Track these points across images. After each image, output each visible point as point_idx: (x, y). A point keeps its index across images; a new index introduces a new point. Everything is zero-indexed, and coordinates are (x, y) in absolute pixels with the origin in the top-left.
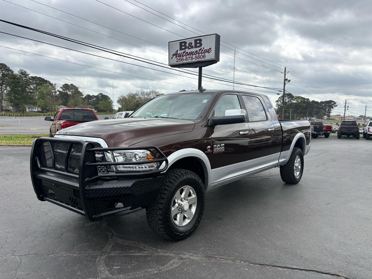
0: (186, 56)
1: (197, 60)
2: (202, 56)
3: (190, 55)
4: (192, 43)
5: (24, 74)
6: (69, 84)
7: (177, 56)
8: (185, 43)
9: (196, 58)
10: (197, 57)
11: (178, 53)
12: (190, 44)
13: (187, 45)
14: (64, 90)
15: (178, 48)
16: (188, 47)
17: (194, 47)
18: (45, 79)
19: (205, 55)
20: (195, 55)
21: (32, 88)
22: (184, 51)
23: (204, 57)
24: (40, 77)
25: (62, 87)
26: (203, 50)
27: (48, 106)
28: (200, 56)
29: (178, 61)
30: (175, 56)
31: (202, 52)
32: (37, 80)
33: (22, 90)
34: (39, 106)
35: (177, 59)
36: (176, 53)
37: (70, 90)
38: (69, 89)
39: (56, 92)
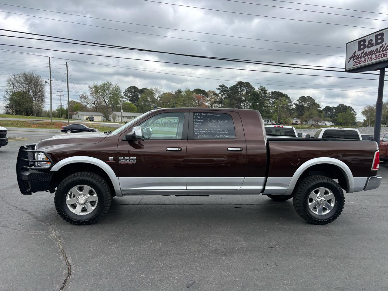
0: (364, 57)
1: (378, 60)
2: (383, 55)
3: (369, 56)
4: (372, 40)
5: (263, 90)
6: (306, 96)
7: (355, 58)
8: (364, 41)
9: (376, 58)
10: (377, 56)
11: (356, 55)
12: (370, 41)
13: (367, 43)
14: (300, 103)
15: (357, 49)
16: (368, 45)
17: (374, 44)
18: (283, 93)
19: (387, 53)
20: (375, 54)
21: (271, 103)
22: (362, 51)
23: (386, 56)
24: (279, 92)
25: (298, 100)
26: (385, 46)
27: (281, 119)
28: (380, 54)
29: (355, 64)
30: (352, 59)
31: (384, 50)
32: (276, 95)
33: (260, 105)
34: (273, 119)
35: (355, 62)
36: (353, 56)
37: (306, 103)
38: (304, 102)
39: (292, 105)
